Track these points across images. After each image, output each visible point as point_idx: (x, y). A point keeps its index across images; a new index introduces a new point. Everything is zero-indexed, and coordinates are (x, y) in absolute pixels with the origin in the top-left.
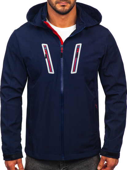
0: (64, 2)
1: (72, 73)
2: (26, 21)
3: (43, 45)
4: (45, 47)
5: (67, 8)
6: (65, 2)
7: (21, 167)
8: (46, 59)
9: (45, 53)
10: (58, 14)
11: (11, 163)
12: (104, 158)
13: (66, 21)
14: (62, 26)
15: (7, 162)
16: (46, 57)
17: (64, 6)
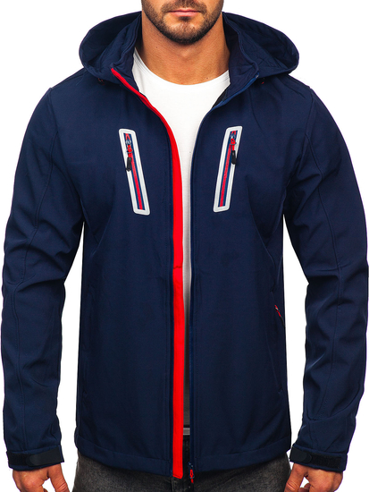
0: (187, 9)
1: (217, 209)
2: (79, 66)
3: (122, 132)
4: (128, 137)
5: (195, 26)
6: (190, 8)
7: (61, 488)
8: (129, 174)
9: (126, 156)
10: (171, 45)
11: (31, 478)
12: (300, 469)
13: (192, 63)
14: (183, 79)
15: (20, 476)
16: (130, 167)
17: (185, 19)
